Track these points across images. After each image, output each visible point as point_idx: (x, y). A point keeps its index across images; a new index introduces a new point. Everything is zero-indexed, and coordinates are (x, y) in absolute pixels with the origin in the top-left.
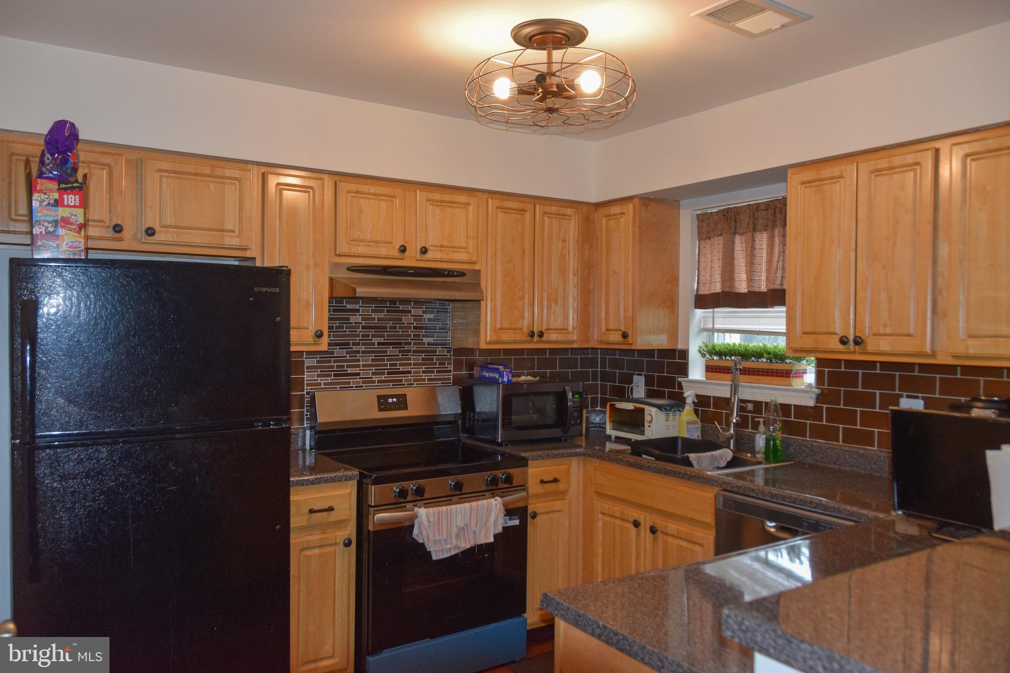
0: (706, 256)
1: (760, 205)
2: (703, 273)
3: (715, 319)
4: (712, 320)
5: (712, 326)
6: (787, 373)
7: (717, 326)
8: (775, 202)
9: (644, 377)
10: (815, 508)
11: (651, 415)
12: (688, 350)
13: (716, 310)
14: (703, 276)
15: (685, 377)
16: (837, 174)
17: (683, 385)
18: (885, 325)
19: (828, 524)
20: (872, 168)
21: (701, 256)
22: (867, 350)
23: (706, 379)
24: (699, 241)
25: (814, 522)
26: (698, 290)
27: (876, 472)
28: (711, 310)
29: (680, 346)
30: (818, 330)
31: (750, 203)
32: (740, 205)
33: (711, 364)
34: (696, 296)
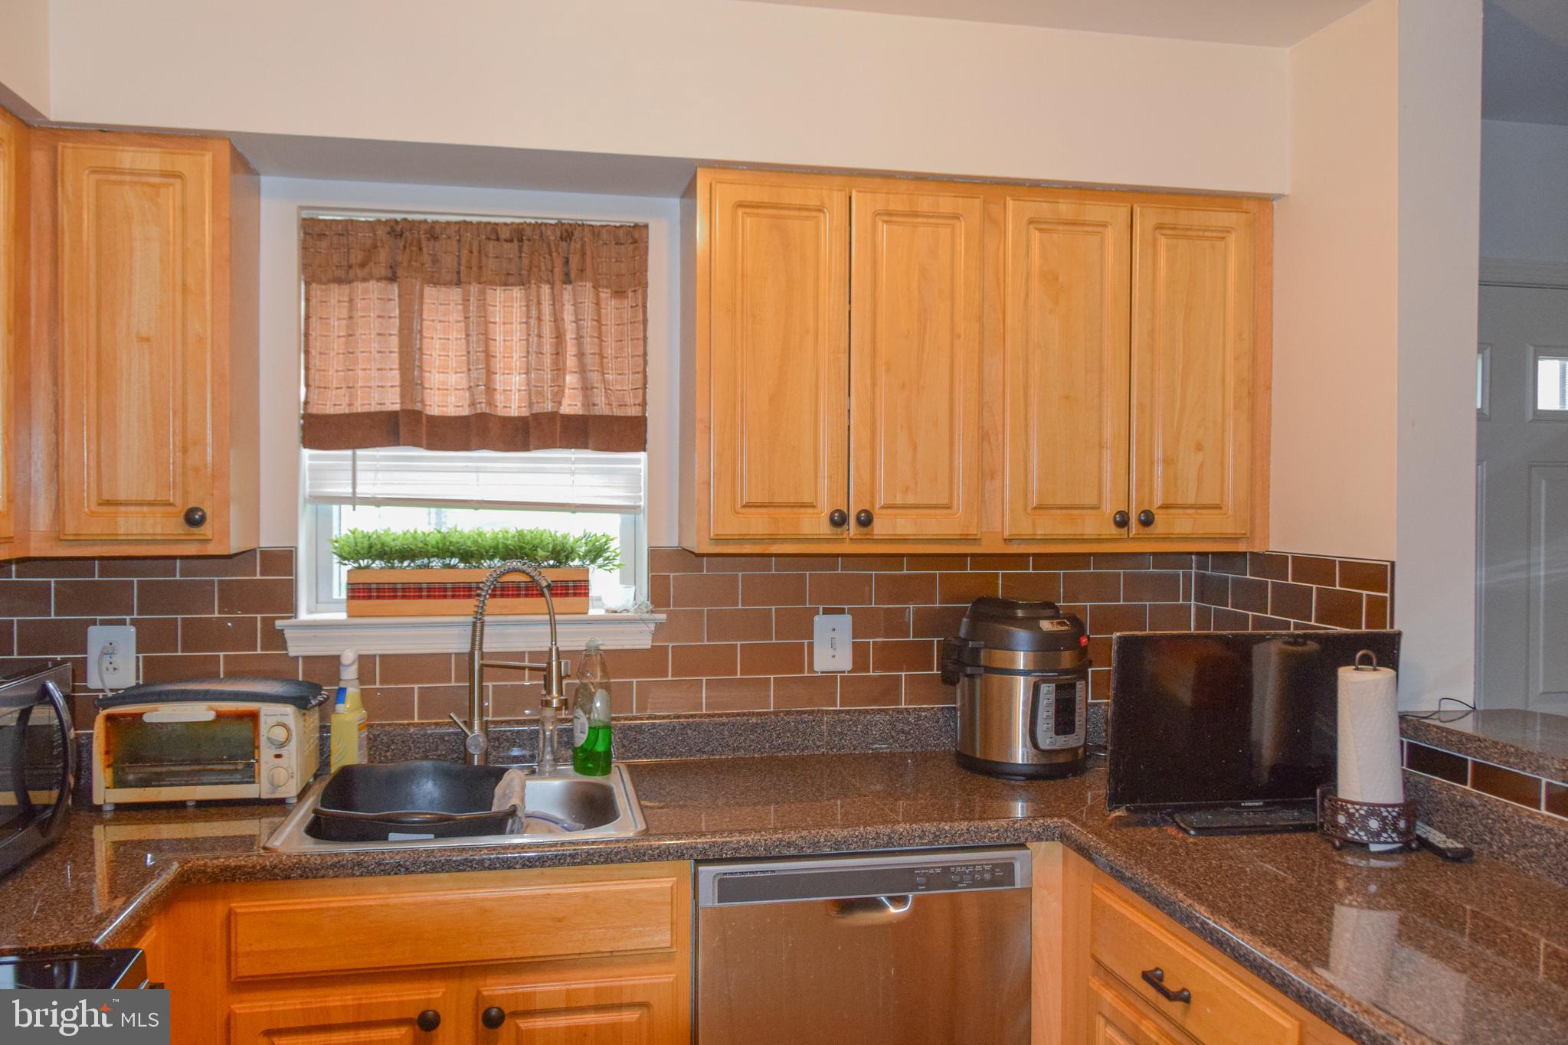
0: (327, 324)
1: (499, 229)
2: (318, 364)
3: (359, 475)
4: (350, 474)
5: (350, 490)
6: (575, 587)
7: (363, 490)
8: (543, 228)
9: (133, 630)
10: (887, 845)
11: (284, 726)
12: (296, 548)
13: (360, 452)
14: (319, 370)
15: (290, 618)
16: (814, 202)
17: (286, 635)
18: (906, 490)
19: (967, 867)
20: (880, 206)
21: (313, 320)
22: (873, 535)
23: (349, 616)
24: (307, 284)
25: (938, 870)
26: (306, 403)
27: (780, 752)
28: (349, 452)
29: (268, 540)
30: (777, 500)
31: (468, 219)
32: (443, 219)
33: (364, 578)
34: (304, 417)
